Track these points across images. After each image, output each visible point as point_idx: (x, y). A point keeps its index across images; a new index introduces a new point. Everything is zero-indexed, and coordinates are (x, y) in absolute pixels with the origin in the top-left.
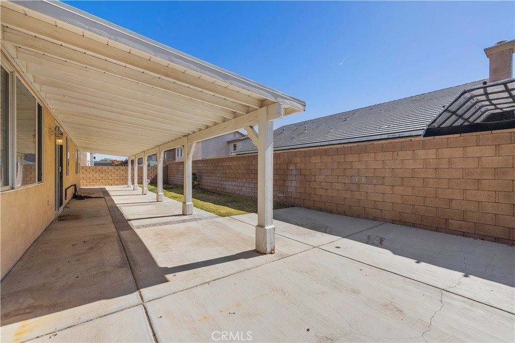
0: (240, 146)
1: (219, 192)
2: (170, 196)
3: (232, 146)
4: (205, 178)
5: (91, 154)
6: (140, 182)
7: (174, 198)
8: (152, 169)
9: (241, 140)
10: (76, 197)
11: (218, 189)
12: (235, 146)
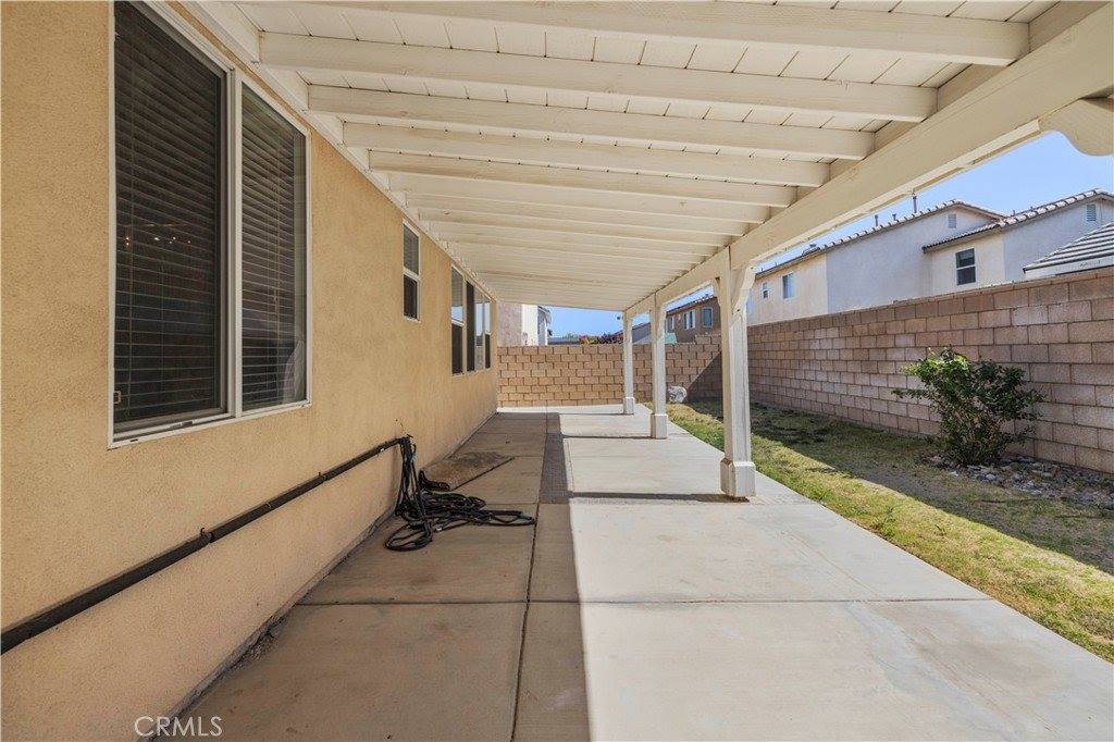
9: (990, 234)
12: (965, 261)
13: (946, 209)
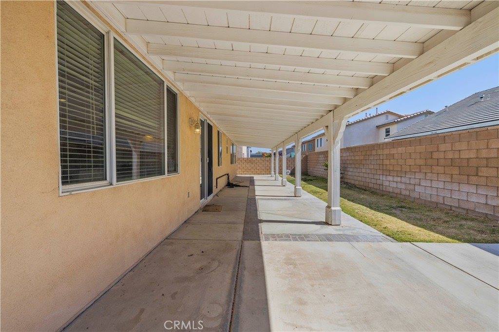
0: (394, 130)
1: (373, 190)
2: (309, 190)
3: (383, 130)
4: (351, 170)
5: (248, 148)
6: (281, 173)
7: (314, 193)
8: (291, 161)
9: (398, 122)
10: (230, 185)
11: (371, 185)
12: (388, 131)
13: (385, 113)
